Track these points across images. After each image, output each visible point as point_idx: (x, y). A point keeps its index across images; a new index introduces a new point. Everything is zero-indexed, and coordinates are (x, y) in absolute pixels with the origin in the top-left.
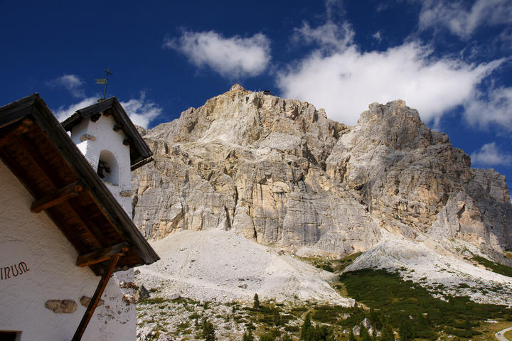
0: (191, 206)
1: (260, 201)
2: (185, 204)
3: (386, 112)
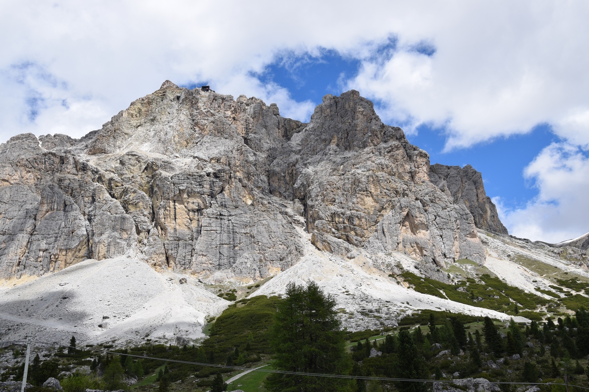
0: (98, 231)
1: (173, 221)
2: (90, 229)
3: (339, 105)
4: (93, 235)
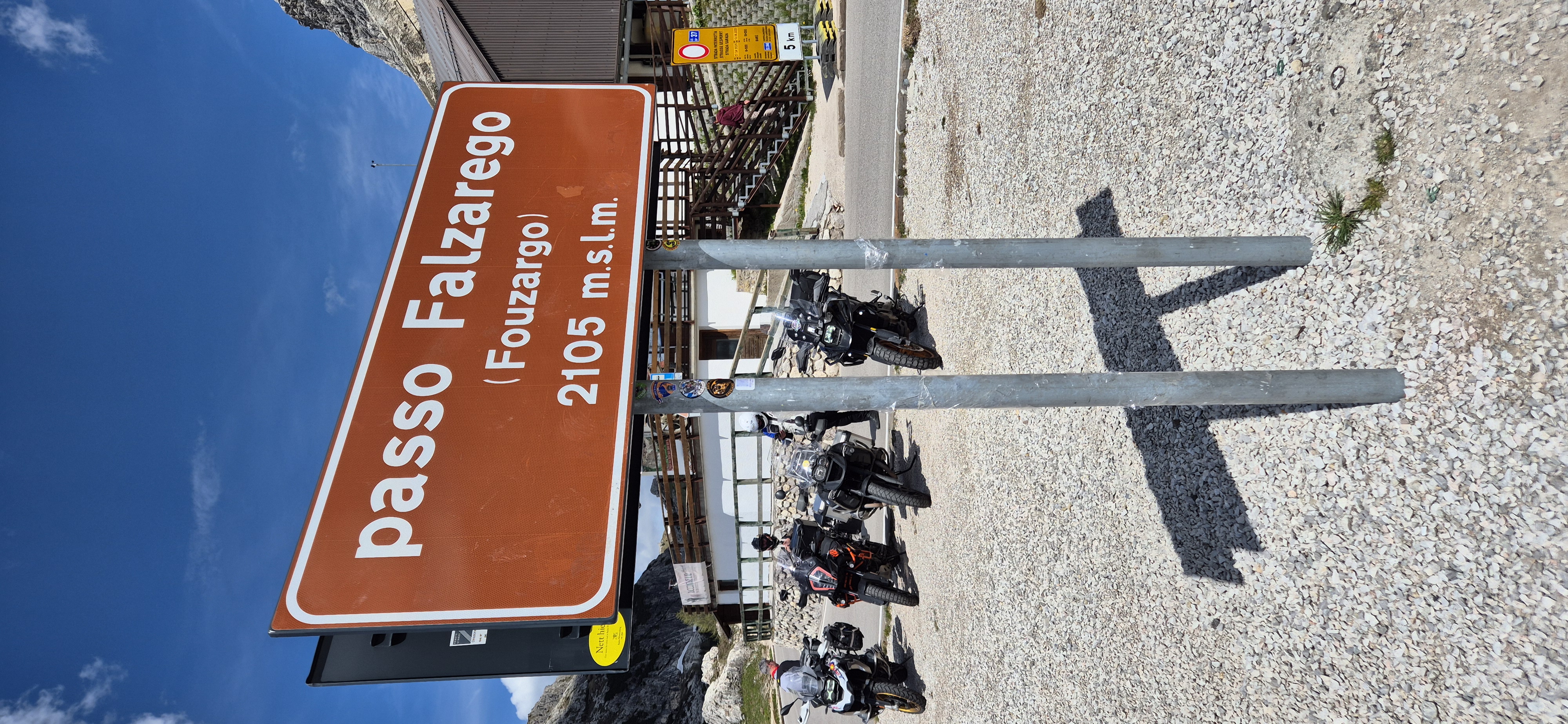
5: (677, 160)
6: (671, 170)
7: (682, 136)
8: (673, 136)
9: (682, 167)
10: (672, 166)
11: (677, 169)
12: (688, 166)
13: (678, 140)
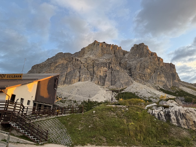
0: (81, 75)
1: (100, 73)
2: (79, 74)
3: (138, 47)
4: (80, 76)
5: (22, 110)
6: (20, 109)
7: (28, 112)
8: (28, 110)
9: (20, 111)
10: (21, 109)
11: (20, 110)
12: (20, 113)
13: (27, 111)
